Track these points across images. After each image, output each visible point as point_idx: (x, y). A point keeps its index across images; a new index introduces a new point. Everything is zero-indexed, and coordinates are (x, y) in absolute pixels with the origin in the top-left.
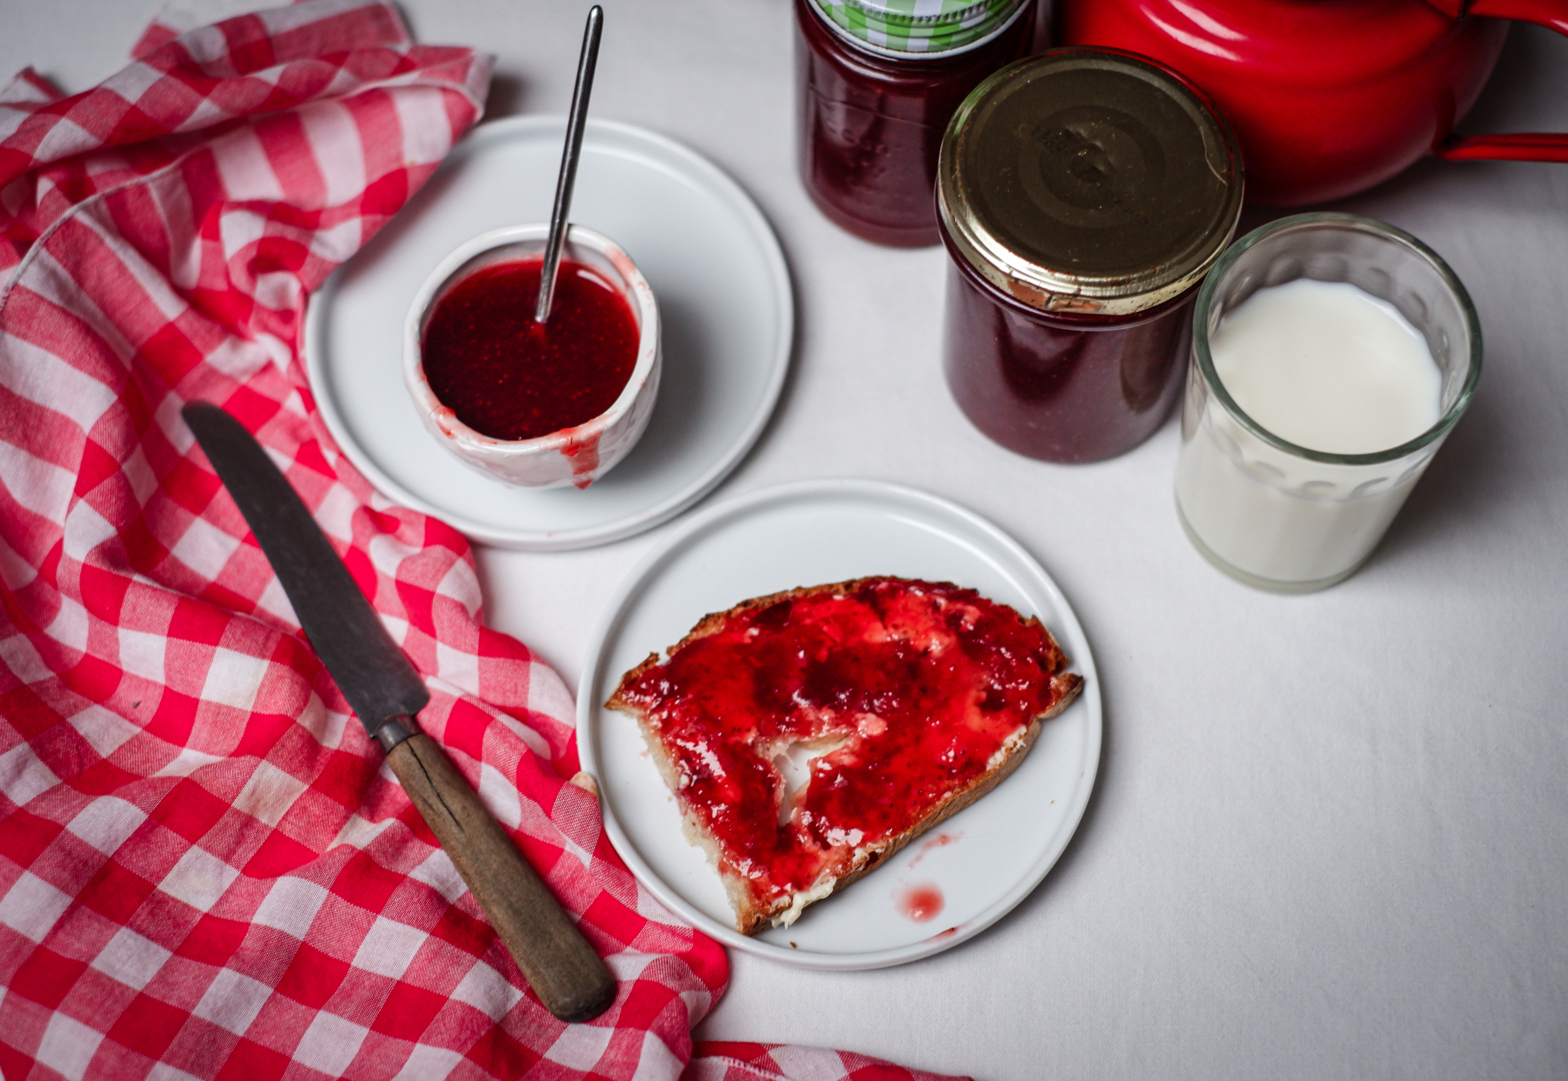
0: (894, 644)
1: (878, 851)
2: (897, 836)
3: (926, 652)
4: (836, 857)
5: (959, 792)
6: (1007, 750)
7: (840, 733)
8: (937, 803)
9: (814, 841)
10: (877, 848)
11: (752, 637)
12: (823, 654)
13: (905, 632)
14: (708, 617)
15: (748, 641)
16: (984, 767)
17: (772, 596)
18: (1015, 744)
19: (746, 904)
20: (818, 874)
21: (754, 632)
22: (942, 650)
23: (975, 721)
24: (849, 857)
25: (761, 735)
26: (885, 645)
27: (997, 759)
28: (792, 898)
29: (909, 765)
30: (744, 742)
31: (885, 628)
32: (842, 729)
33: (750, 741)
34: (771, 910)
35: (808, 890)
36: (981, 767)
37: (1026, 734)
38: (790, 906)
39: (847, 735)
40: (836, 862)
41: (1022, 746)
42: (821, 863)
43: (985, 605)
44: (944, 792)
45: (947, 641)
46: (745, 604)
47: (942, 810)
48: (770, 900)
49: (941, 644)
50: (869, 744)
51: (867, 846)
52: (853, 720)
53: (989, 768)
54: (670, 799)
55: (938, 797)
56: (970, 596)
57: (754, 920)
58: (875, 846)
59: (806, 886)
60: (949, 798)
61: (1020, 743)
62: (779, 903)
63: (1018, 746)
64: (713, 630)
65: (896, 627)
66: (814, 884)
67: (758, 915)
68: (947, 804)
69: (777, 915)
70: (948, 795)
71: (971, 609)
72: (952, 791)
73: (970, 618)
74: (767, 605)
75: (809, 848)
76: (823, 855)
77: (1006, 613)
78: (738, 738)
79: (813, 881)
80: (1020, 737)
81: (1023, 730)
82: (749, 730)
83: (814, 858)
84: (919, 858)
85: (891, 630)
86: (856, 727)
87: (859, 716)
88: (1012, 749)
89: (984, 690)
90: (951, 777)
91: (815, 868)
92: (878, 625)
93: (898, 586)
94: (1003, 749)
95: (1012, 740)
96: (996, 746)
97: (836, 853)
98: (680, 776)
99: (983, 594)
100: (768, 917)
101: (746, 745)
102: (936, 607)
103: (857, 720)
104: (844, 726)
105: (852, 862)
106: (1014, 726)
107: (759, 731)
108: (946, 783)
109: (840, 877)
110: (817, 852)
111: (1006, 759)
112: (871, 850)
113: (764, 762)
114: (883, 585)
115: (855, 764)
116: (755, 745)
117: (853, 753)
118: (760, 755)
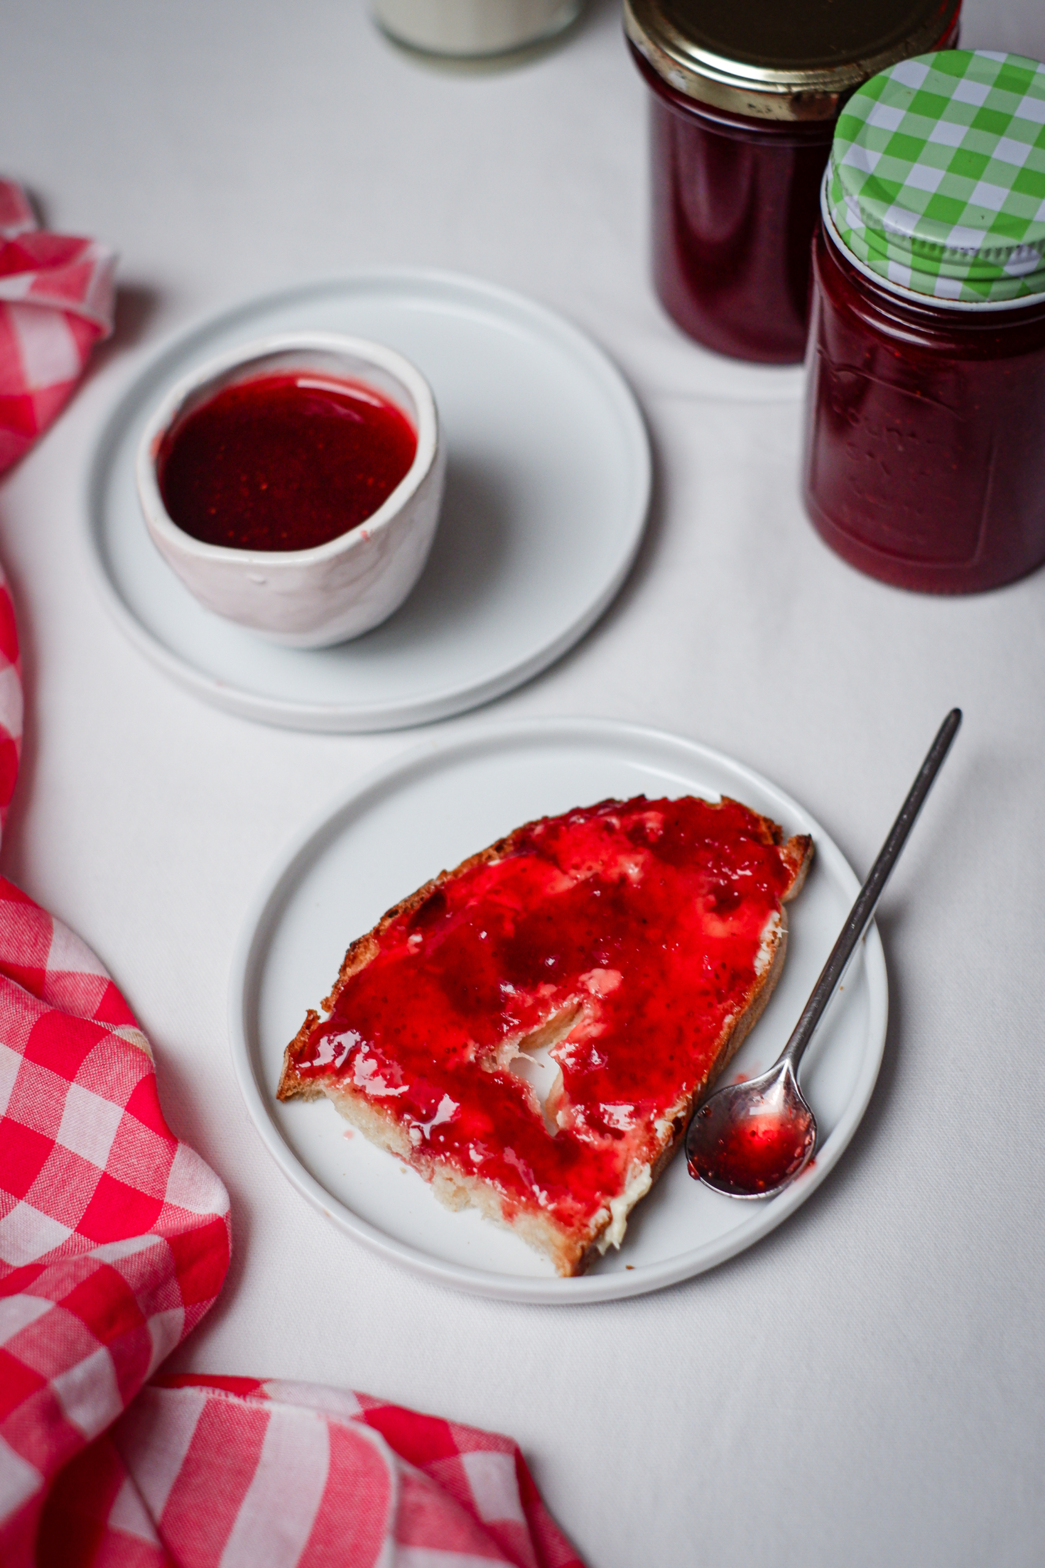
0: (585, 885)
1: (679, 1115)
2: (694, 1087)
3: (624, 878)
4: (637, 1141)
5: (740, 1011)
6: (768, 945)
7: (572, 1003)
8: (720, 1034)
9: (602, 1136)
10: (679, 1111)
11: (417, 945)
12: (509, 928)
13: (590, 869)
14: (354, 945)
15: (414, 950)
16: (754, 974)
17: (418, 892)
18: (774, 933)
19: (559, 1238)
20: (625, 1169)
21: (417, 938)
22: (639, 871)
23: (717, 928)
24: (651, 1134)
25: (482, 1046)
26: (571, 892)
27: (763, 959)
28: (608, 1209)
29: (668, 1006)
30: (466, 1061)
31: (565, 872)
32: (572, 999)
33: (472, 1057)
34: (592, 1231)
35: (623, 1192)
36: (750, 975)
37: (780, 920)
38: (610, 1221)
39: (581, 1004)
40: (639, 1147)
41: (783, 934)
42: (622, 1155)
43: (663, 804)
44: (722, 1017)
45: (640, 858)
46: (391, 913)
48: (585, 1221)
49: (636, 865)
50: (610, 1004)
51: (666, 1114)
52: (579, 985)
53: (759, 972)
54: (404, 1171)
55: (719, 1025)
56: (639, 803)
57: (578, 1252)
58: (675, 1109)
59: (619, 1189)
60: (732, 1022)
61: (780, 931)
62: (597, 1220)
63: (779, 935)
64: (368, 957)
65: (577, 867)
66: (627, 1183)
67: (580, 1243)
68: (733, 1030)
69: (601, 1236)
70: (729, 1019)
71: (650, 815)
72: (732, 1014)
73: (653, 822)
74: (417, 906)
75: (599, 1145)
76: (620, 1146)
77: (690, 806)
78: (455, 1060)
79: (624, 1180)
80: (776, 925)
81: (775, 916)
82: (465, 1046)
83: (611, 1154)
85: (573, 872)
86: (587, 991)
87: (584, 977)
88: (773, 942)
89: (709, 893)
90: (721, 999)
91: (619, 1164)
92: (557, 873)
93: (555, 826)
94: (764, 946)
95: (769, 932)
96: (756, 946)
97: (634, 1137)
98: (408, 1133)
99: (652, 795)
100: (592, 1242)
101: (470, 1063)
102: (609, 827)
103: (583, 983)
104: (572, 995)
105: (658, 1138)
106: (763, 917)
107: (476, 1041)
108: (720, 1006)
109: (652, 1162)
110: (612, 1145)
111: (773, 955)
112: (672, 1117)
113: (498, 1074)
114: (539, 830)
115: (605, 1031)
116: (479, 1060)
117: (596, 1020)
118: (490, 1067)
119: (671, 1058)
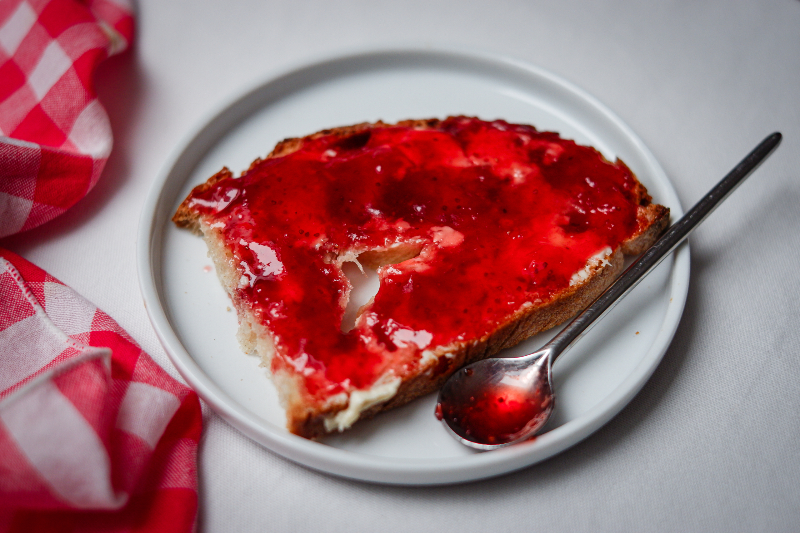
0: (475, 169)
1: (448, 355)
2: (471, 341)
3: (509, 179)
4: (402, 359)
5: (540, 303)
6: (590, 269)
7: (415, 242)
8: (516, 312)
9: (379, 343)
10: (448, 352)
11: (329, 158)
12: (401, 173)
13: (486, 160)
14: (287, 141)
15: (324, 159)
16: (568, 283)
17: (353, 127)
18: (601, 262)
19: (297, 398)
20: (380, 374)
21: (331, 153)
22: (522, 178)
23: (558, 239)
24: (416, 358)
25: (330, 241)
26: (463, 170)
27: (581, 277)
28: (349, 395)
29: (486, 274)
30: (311, 246)
31: (466, 155)
32: (417, 239)
33: (317, 246)
34: (326, 405)
35: (368, 389)
36: (565, 283)
37: (611, 256)
38: (346, 406)
39: (423, 247)
40: (402, 363)
41: (607, 265)
42: (385, 363)
43: (570, 144)
44: (524, 302)
45: (529, 170)
46: (325, 132)
47: (520, 322)
48: (324, 396)
49: (523, 173)
50: (444, 254)
51: (438, 350)
52: (429, 232)
53: (572, 283)
54: (229, 310)
55: (517, 307)
56: (553, 137)
57: (305, 415)
58: (446, 349)
59: (367, 386)
60: (529, 308)
61: (605, 262)
62: (335, 401)
63: (603, 265)
64: (289, 151)
65: (477, 156)
66: (376, 384)
67: (310, 410)
68: (527, 315)
69: (332, 414)
70: (527, 305)
71: (555, 146)
72: (533, 302)
73: (553, 151)
74: (347, 134)
75: (372, 348)
76: (388, 356)
78: (305, 243)
79: (375, 381)
80: (605, 258)
81: (609, 251)
82: (317, 236)
83: (378, 359)
85: (472, 158)
86: (432, 239)
87: (435, 229)
88: (596, 268)
89: (567, 215)
90: (531, 288)
91: (378, 368)
92: (460, 153)
93: (479, 125)
94: (587, 268)
95: (597, 259)
96: (582, 265)
97: (402, 355)
98: (240, 278)
99: (565, 135)
100: (322, 414)
101: (314, 249)
102: (519, 142)
103: (432, 232)
104: (419, 237)
105: (420, 364)
106: (598, 247)
107: (328, 236)
108: (527, 293)
109: (405, 379)
110: (381, 352)
111: (591, 277)
112: (440, 353)
113: (330, 267)
114: (466, 122)
115: (426, 271)
116: (322, 250)
117: (426, 262)
118: (328, 260)
119: (466, 311)
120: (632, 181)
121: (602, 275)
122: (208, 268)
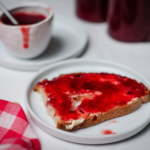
1: (97, 115)
2: (102, 113)
3: (114, 84)
4: (85, 115)
5: (120, 107)
8: (114, 108)
9: (80, 112)
12: (88, 81)
13: (109, 80)
14: (62, 75)
19: (59, 120)
20: (80, 118)
21: (72, 77)
22: (117, 84)
23: (125, 95)
24: (89, 115)
25: (70, 93)
27: (129, 103)
28: (72, 121)
29: (107, 100)
30: (66, 93)
32: (91, 93)
34: (66, 122)
35: (77, 120)
36: (126, 104)
38: (71, 124)
39: (92, 95)
42: (81, 116)
43: (129, 79)
47: (115, 111)
50: (97, 96)
55: (114, 107)
57: (61, 123)
58: (96, 114)
61: (136, 100)
62: (68, 122)
68: (116, 109)
69: (68, 125)
70: (117, 107)
73: (125, 80)
75: (78, 113)
76: (82, 114)
78: (64, 92)
81: (137, 98)
82: (67, 91)
83: (80, 115)
84: (107, 124)
85: (106, 79)
87: (95, 92)
88: (134, 101)
89: (128, 91)
91: (80, 117)
92: (103, 78)
94: (132, 101)
96: (130, 100)
98: (48, 99)
100: (65, 124)
102: (117, 78)
106: (135, 97)
107: (70, 91)
108: (117, 105)
109: (86, 119)
111: (132, 103)
112: (95, 115)
116: (68, 95)
117: (93, 98)
118: (69, 97)
119: (102, 107)
120: (144, 86)
121: (135, 104)
122: (40, 100)
